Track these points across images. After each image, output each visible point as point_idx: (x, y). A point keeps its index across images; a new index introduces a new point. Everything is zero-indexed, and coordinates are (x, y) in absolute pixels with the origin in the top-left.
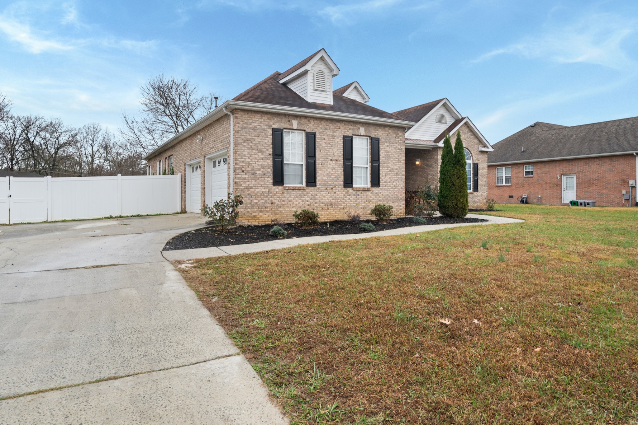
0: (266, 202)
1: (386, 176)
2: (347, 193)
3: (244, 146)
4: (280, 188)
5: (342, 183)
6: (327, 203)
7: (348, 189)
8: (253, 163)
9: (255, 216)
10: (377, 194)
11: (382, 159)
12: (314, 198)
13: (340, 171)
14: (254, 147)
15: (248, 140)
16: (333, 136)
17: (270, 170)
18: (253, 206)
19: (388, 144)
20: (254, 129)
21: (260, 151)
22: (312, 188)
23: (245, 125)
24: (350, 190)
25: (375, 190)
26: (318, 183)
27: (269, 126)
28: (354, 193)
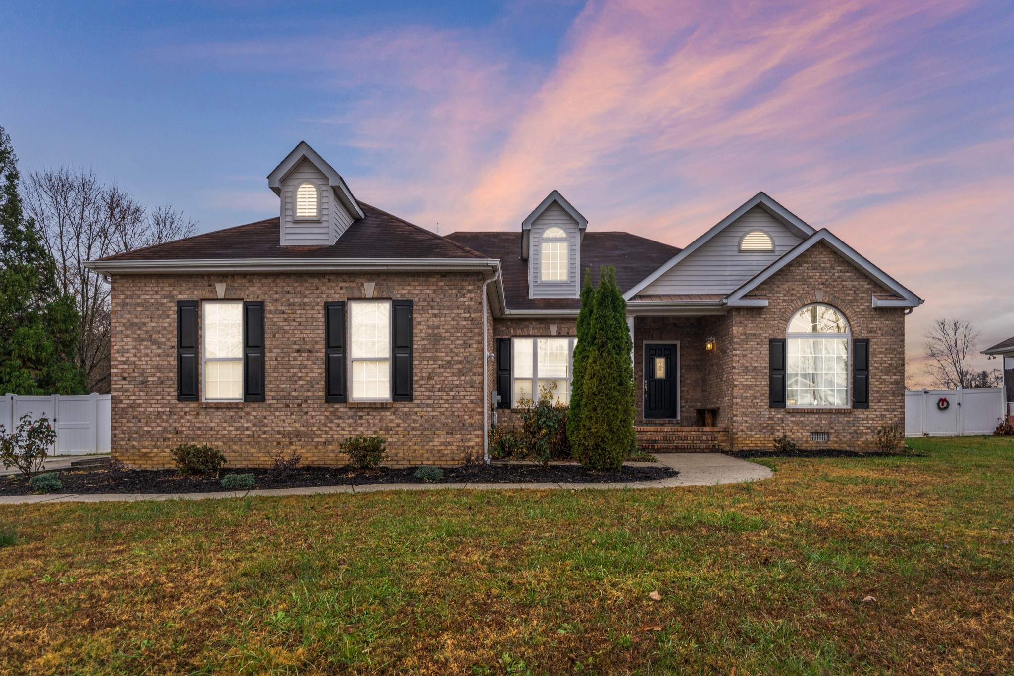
0: (165, 429)
1: (430, 378)
2: (333, 413)
3: (127, 336)
4: (193, 405)
5: (322, 394)
6: (289, 433)
7: (337, 406)
8: (143, 363)
9: (145, 454)
10: (407, 415)
11: (418, 343)
12: (260, 422)
13: (318, 371)
14: (144, 336)
15: (134, 324)
16: (303, 306)
17: (173, 374)
18: (141, 436)
19: (436, 311)
20: (145, 305)
21: (155, 342)
22: (256, 405)
23: (128, 301)
24: (341, 408)
25: (404, 407)
26: (269, 395)
27: (171, 297)
28: (350, 413)
